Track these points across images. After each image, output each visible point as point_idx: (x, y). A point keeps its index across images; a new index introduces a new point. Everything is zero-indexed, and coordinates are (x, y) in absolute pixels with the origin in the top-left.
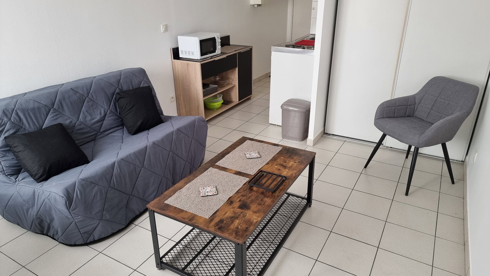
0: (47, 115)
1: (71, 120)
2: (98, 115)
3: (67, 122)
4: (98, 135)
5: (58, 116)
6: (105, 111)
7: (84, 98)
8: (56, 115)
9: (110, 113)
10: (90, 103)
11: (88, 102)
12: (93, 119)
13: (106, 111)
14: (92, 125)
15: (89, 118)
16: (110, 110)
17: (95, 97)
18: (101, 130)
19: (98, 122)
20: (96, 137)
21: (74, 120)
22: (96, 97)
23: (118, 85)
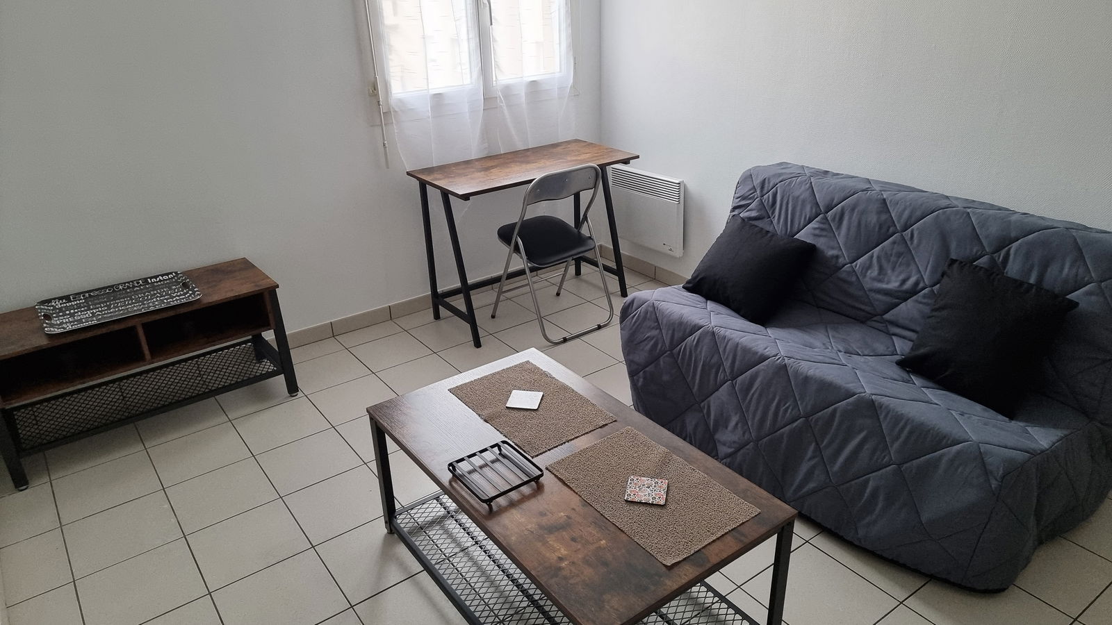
0: (810, 221)
1: (840, 253)
2: (896, 281)
3: (831, 253)
4: (875, 318)
5: (824, 233)
6: (917, 283)
7: (891, 230)
8: (822, 229)
9: (925, 296)
10: (897, 248)
11: (894, 243)
12: (880, 281)
13: (921, 285)
14: (871, 290)
15: (874, 272)
16: (933, 291)
17: (915, 241)
18: (887, 316)
19: (887, 293)
20: (869, 319)
21: (845, 257)
22: (918, 245)
23: (998, 250)
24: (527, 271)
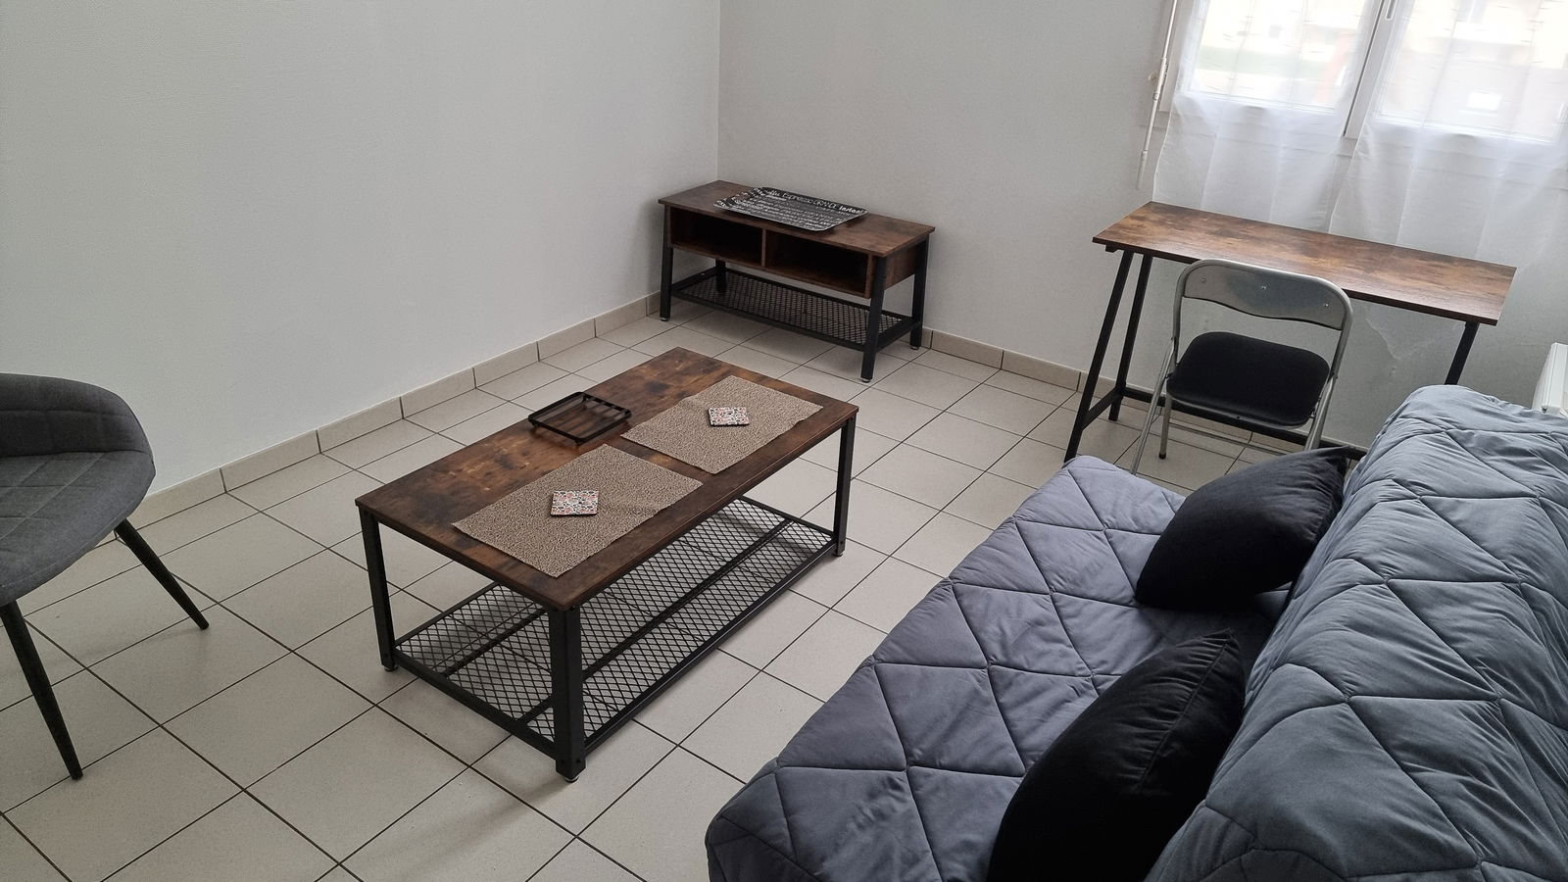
24: (1154, 400)
